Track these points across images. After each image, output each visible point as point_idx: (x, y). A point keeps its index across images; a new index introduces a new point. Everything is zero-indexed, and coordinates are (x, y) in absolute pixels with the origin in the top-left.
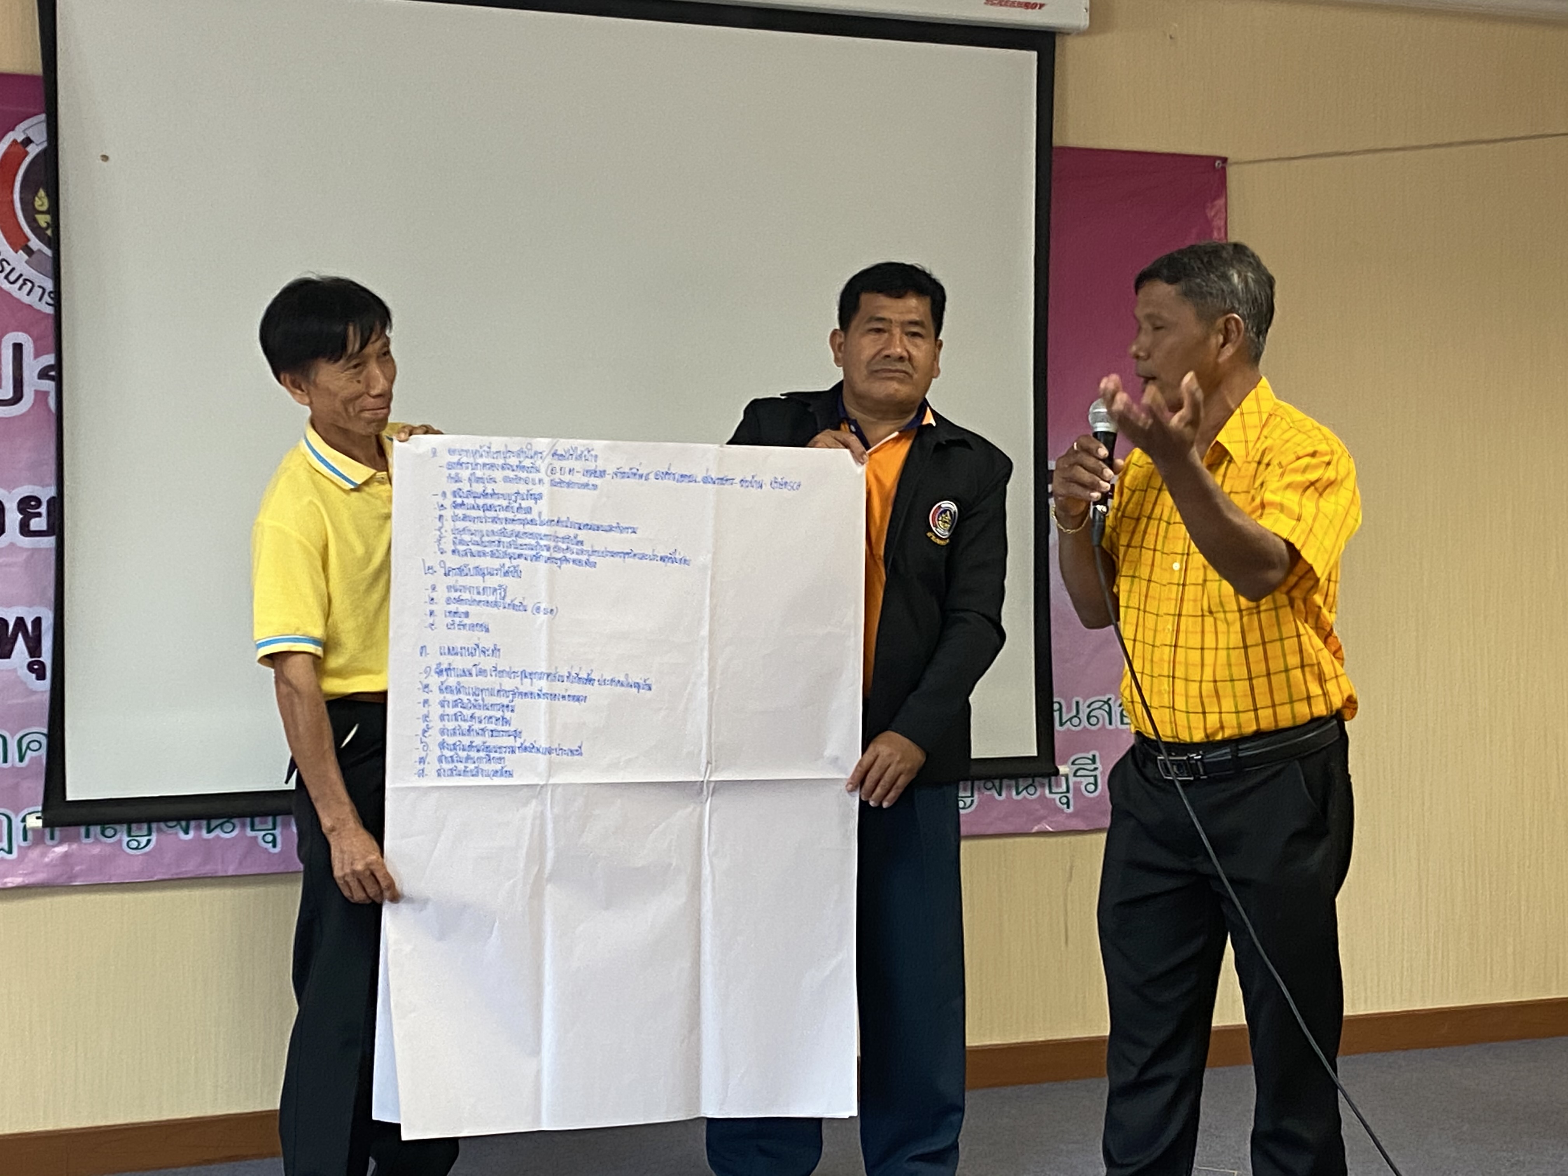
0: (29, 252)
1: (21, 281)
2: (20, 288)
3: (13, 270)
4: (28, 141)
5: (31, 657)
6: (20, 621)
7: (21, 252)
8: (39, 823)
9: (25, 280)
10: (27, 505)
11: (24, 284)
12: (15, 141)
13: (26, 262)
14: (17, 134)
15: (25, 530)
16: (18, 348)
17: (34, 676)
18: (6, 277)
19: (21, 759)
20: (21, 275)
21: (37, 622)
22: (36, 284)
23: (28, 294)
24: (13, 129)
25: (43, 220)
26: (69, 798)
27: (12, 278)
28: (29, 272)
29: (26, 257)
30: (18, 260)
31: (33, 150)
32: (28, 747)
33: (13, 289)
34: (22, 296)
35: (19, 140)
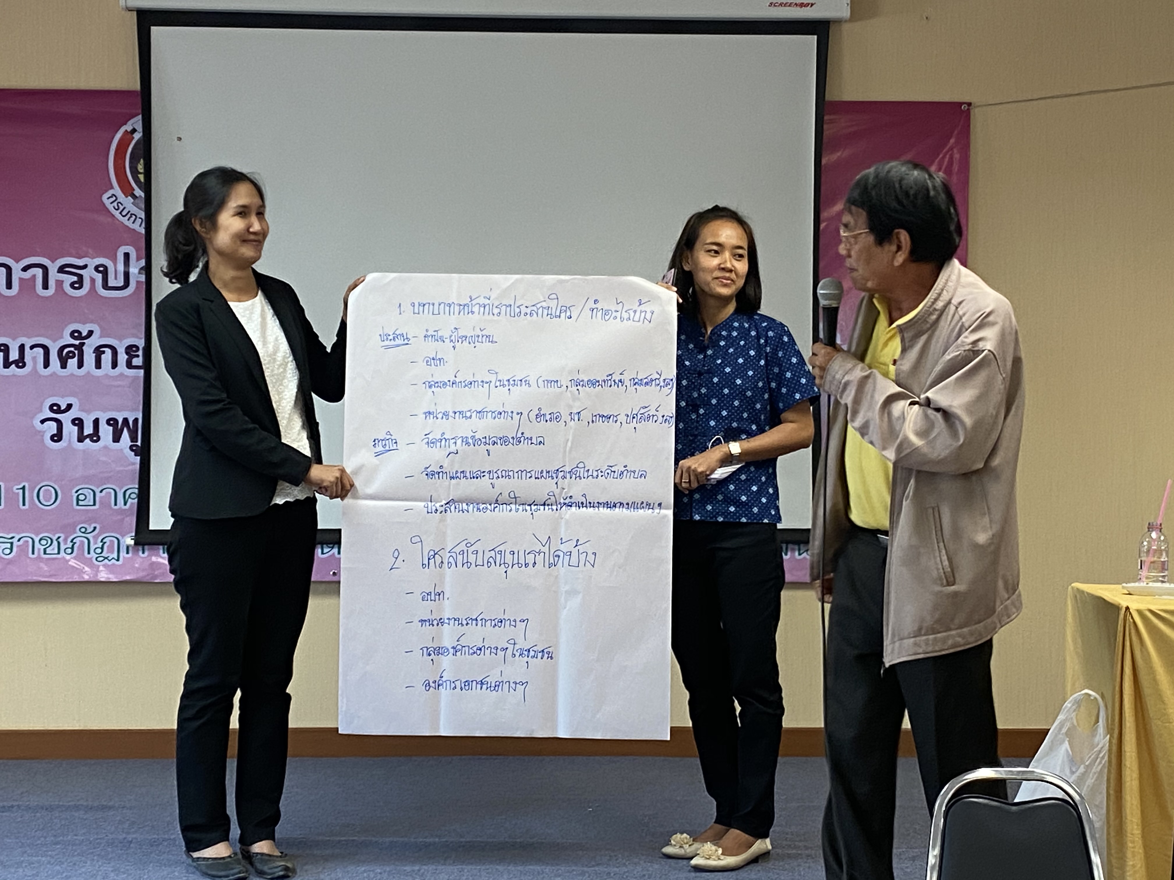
0: (134, 197)
1: (129, 215)
2: (128, 220)
3: (124, 208)
4: (134, 131)
5: (132, 442)
6: (126, 420)
7: (129, 197)
8: (132, 542)
9: (132, 214)
10: (131, 350)
11: (131, 217)
12: (126, 131)
13: (132, 203)
14: (128, 127)
15: (129, 365)
16: (127, 256)
17: (133, 453)
18: (121, 213)
19: (125, 504)
20: (129, 212)
21: (136, 420)
22: (138, 216)
23: (133, 223)
24: (125, 124)
25: (142, 177)
26: (151, 527)
27: (124, 213)
28: (134, 210)
29: (132, 200)
30: (128, 202)
31: (137, 136)
32: (129, 497)
33: (125, 220)
34: (129, 224)
35: (129, 130)
